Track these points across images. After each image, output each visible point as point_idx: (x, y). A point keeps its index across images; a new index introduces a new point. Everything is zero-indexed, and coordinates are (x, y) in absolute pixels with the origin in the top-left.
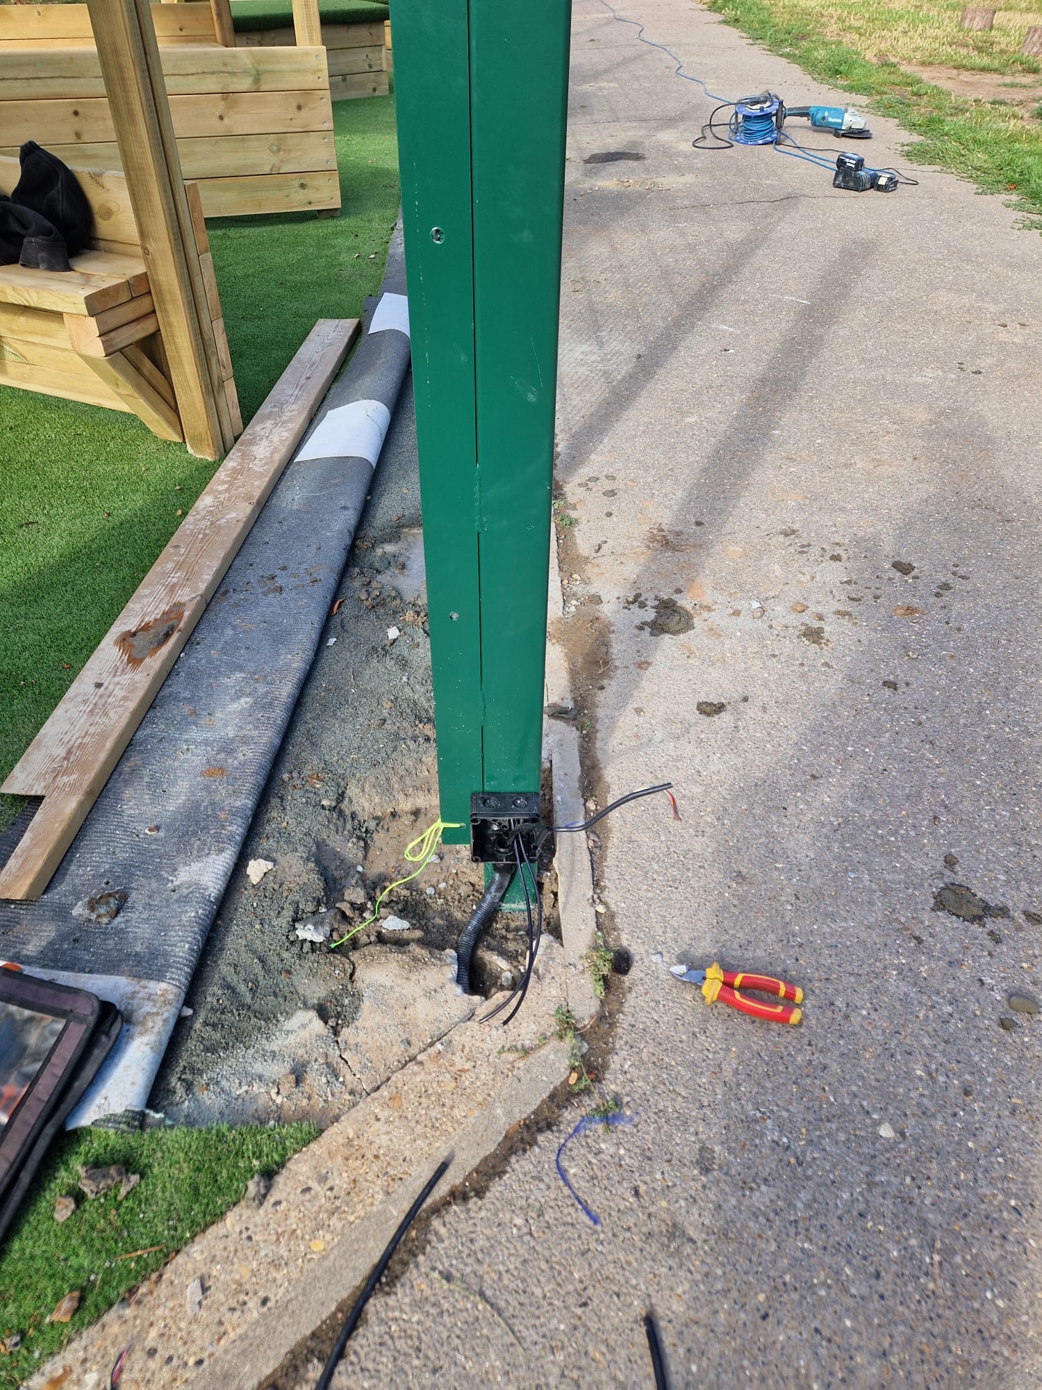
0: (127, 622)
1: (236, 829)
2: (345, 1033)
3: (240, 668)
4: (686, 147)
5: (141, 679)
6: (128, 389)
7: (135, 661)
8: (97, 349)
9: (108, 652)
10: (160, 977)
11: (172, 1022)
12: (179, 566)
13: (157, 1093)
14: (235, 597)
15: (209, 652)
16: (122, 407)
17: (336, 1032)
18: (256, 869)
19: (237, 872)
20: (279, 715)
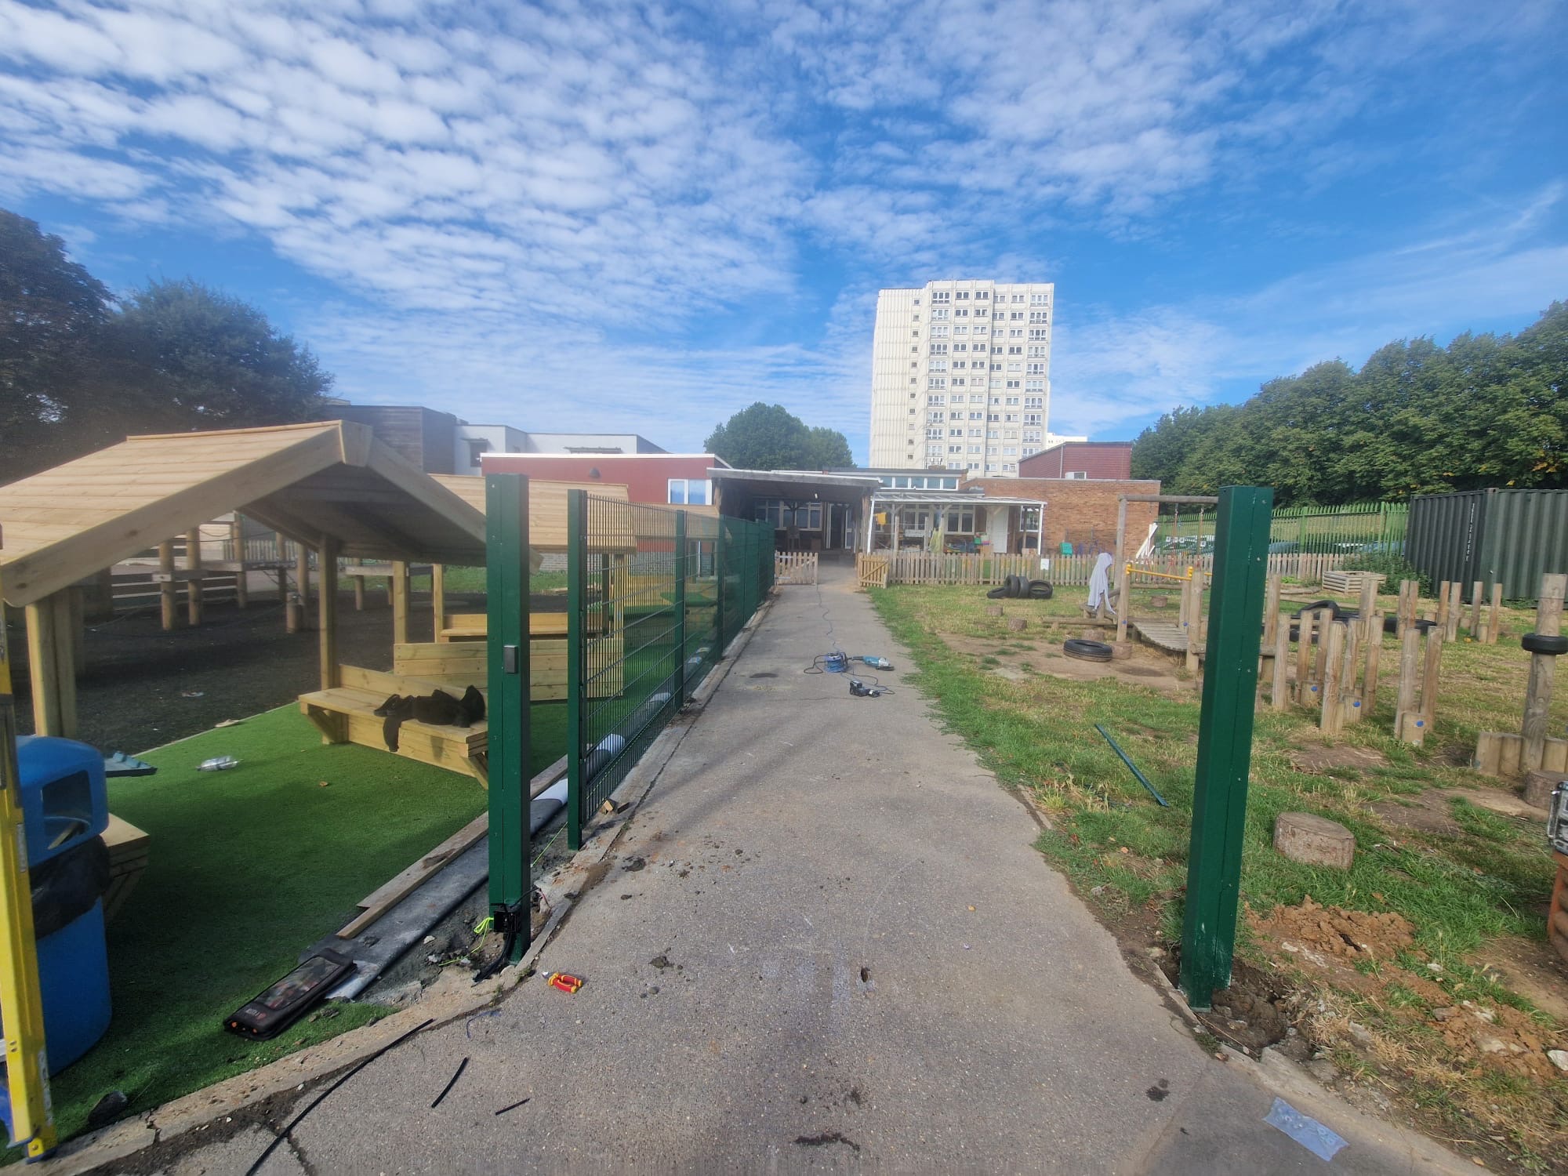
0: (432, 854)
1: (427, 924)
2: (427, 989)
3: (462, 873)
4: (800, 672)
5: (424, 873)
6: (474, 769)
7: (425, 867)
8: (466, 754)
9: (420, 863)
10: (375, 963)
11: (372, 977)
12: (462, 836)
13: (357, 996)
14: (477, 849)
15: (455, 867)
16: (473, 775)
17: (424, 988)
18: (428, 939)
19: (423, 937)
20: (466, 889)
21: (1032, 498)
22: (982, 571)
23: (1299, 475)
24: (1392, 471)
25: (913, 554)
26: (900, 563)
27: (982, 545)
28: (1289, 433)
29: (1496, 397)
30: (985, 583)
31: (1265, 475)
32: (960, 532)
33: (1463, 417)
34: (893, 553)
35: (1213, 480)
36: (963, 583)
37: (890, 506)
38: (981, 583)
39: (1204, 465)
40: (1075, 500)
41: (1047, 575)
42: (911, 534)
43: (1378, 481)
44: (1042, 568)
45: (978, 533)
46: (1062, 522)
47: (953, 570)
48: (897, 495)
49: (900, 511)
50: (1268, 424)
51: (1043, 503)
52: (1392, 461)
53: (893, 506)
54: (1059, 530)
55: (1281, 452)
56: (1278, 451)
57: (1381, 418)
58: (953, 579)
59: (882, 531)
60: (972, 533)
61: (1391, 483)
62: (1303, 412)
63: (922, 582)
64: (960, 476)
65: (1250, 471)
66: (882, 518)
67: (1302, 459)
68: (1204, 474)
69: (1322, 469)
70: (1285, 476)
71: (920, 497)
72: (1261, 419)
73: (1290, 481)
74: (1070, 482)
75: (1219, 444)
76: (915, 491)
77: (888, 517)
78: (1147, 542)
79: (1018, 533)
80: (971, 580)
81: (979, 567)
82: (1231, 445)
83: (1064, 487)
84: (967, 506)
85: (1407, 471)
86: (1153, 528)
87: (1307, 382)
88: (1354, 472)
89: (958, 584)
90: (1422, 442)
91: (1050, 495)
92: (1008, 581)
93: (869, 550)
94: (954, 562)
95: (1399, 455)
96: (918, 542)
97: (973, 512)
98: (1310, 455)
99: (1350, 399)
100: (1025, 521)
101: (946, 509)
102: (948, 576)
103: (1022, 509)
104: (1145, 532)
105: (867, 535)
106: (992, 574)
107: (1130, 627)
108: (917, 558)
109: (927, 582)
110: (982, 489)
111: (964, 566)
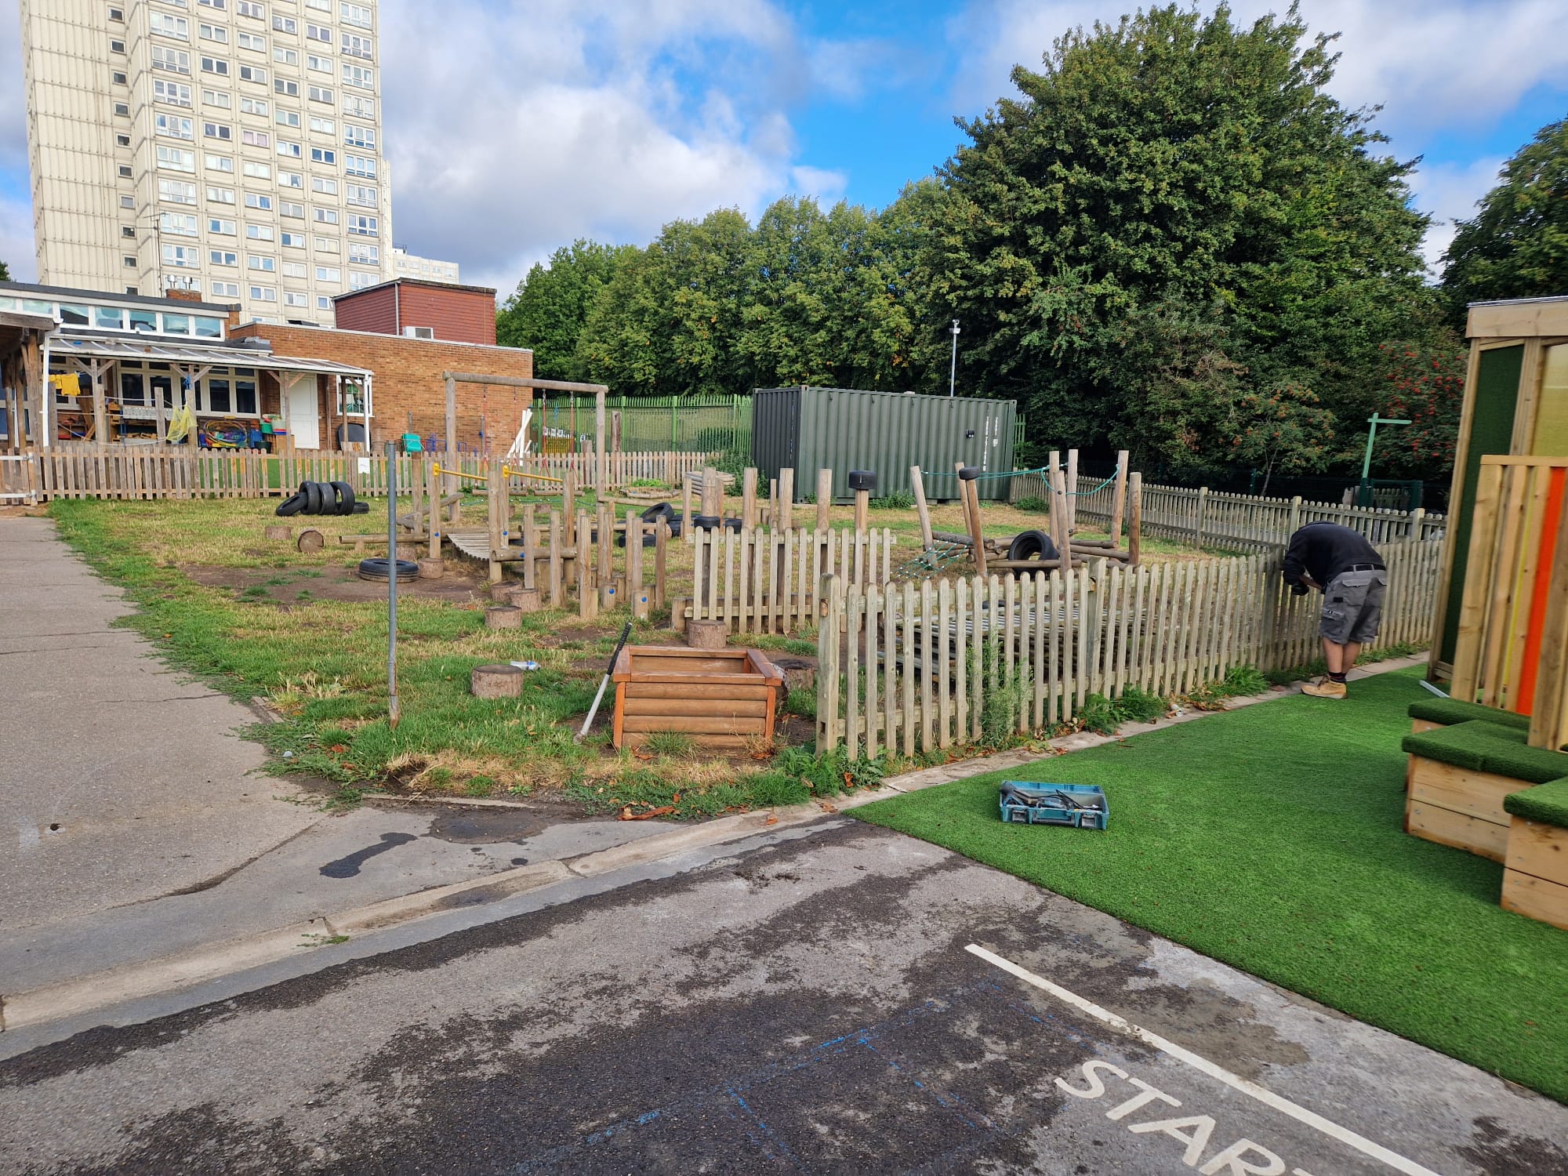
21: (354, 364)
22: (265, 477)
23: (704, 353)
24: (786, 356)
25: (136, 447)
26: (114, 464)
27: (273, 435)
28: (691, 297)
29: (864, 281)
30: (272, 495)
31: (670, 349)
32: (234, 413)
33: (840, 299)
34: (99, 447)
35: (616, 351)
36: (236, 495)
37: (87, 362)
38: (266, 495)
39: (606, 329)
40: (419, 370)
41: (368, 481)
42: (133, 413)
43: (775, 367)
44: (360, 471)
45: (266, 416)
46: (403, 403)
47: (216, 476)
48: (102, 343)
49: (110, 371)
50: (671, 281)
51: (367, 372)
52: (786, 345)
53: (94, 362)
54: (400, 414)
55: (685, 322)
56: (682, 318)
57: (777, 290)
58: (217, 490)
59: (72, 405)
60: (257, 415)
61: (785, 371)
62: (705, 270)
63: (159, 496)
64: (227, 315)
65: (655, 343)
66: (70, 384)
67: (704, 333)
68: (605, 342)
69: (725, 347)
70: (691, 353)
71: (148, 349)
72: (663, 273)
73: (695, 360)
74: (410, 342)
75: (622, 299)
76: (138, 336)
77: (85, 384)
78: (521, 435)
79: (335, 418)
80: (249, 491)
81: (260, 470)
82: (632, 306)
83: (399, 348)
84: (241, 371)
85: (797, 357)
86: (527, 416)
87: (707, 231)
88: (753, 354)
89: (226, 497)
90: (809, 324)
91: (381, 360)
92: (304, 488)
93: (46, 443)
94: (215, 463)
95: (790, 337)
96: (146, 428)
97: (254, 380)
98: (713, 328)
99: (748, 262)
100: (344, 398)
101: (204, 371)
102: (207, 484)
103: (339, 380)
104: (517, 421)
105: (39, 417)
106: (283, 481)
107: (445, 541)
108: (147, 456)
109: (169, 496)
110: (267, 342)
111: (234, 469)
